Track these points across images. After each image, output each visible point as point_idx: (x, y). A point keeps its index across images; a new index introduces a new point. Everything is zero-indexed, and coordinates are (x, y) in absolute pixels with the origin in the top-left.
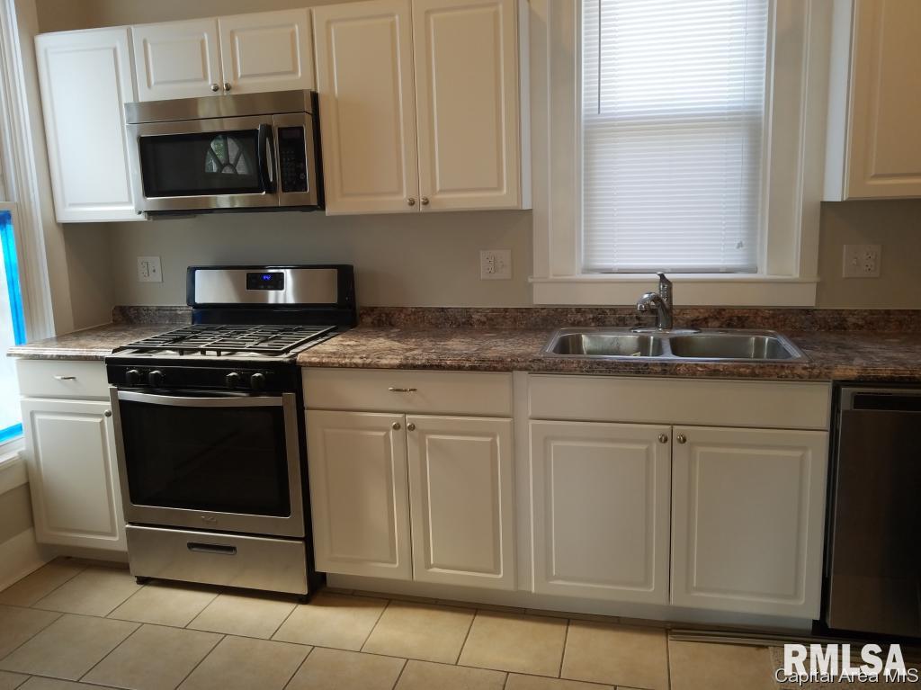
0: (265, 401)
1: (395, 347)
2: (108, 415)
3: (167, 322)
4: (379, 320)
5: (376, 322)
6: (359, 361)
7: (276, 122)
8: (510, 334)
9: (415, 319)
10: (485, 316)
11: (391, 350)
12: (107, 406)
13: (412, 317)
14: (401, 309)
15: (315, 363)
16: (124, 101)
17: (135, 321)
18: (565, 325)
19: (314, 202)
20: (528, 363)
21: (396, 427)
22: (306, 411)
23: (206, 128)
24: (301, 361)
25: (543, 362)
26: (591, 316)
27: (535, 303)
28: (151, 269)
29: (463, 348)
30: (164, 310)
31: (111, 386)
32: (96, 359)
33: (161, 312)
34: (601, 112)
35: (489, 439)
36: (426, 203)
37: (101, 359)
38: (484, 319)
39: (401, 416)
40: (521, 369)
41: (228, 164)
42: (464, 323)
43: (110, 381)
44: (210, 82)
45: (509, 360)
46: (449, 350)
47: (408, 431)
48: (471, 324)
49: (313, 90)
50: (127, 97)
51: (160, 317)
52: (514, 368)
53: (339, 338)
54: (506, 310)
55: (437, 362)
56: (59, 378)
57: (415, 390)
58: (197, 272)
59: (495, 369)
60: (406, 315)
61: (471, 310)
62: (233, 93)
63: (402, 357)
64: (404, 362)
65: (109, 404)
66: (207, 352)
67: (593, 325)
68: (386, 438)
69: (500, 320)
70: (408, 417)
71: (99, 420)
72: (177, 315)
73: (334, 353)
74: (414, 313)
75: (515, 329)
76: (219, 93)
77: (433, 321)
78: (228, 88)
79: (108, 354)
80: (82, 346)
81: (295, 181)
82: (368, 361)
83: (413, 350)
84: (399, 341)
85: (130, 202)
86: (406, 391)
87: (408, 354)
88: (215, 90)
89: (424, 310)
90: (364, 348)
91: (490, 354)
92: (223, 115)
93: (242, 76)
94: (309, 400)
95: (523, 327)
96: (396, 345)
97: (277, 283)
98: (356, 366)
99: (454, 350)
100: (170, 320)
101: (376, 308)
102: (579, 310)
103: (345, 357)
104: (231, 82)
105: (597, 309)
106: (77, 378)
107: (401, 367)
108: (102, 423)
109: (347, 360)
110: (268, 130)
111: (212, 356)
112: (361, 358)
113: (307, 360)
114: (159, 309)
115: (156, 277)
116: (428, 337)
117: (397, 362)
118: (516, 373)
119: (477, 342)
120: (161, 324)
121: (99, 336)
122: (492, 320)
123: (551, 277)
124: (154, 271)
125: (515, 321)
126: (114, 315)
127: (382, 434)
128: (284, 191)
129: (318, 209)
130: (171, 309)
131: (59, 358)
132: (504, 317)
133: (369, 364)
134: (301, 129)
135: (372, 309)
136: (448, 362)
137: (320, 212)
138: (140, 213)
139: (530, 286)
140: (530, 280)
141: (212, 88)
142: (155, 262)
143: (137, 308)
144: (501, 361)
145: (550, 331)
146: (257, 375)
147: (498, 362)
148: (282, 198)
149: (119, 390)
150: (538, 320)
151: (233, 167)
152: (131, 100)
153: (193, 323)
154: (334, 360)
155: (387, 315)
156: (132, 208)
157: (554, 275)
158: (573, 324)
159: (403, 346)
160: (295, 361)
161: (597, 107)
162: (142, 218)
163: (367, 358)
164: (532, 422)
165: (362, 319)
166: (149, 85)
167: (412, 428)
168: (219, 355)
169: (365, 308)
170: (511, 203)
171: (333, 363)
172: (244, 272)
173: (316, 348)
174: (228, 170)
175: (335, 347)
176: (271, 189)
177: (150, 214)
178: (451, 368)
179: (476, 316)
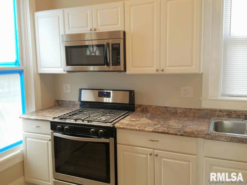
0: (103, 140)
1: (150, 123)
2: (50, 140)
3: (72, 106)
4: (143, 110)
5: (141, 110)
6: (138, 128)
7: (111, 42)
8: (193, 119)
9: (156, 110)
10: (182, 111)
11: (149, 124)
12: (50, 137)
13: (155, 109)
14: (151, 106)
15: (121, 128)
16: (61, 34)
17: (61, 105)
18: (215, 117)
19: (123, 69)
20: (204, 135)
21: (151, 155)
22: (117, 145)
23: (87, 43)
24: (116, 126)
25: (210, 135)
26: (226, 113)
27: (202, 107)
28: (67, 88)
29: (176, 125)
30: (71, 102)
31: (51, 131)
32: (47, 121)
33: (70, 103)
34: (231, 36)
35: (187, 163)
36: (162, 71)
37: (49, 121)
38: (182, 112)
39: (152, 150)
40: (201, 137)
41: (93, 52)
42: (174, 113)
43: (51, 129)
44: (89, 28)
45: (196, 133)
46: (170, 125)
47: (155, 156)
48: (177, 114)
49: (124, 30)
50: (62, 33)
51: (70, 104)
52: (198, 137)
53: (129, 117)
54: (191, 109)
55: (167, 131)
56: (35, 126)
57: (158, 141)
58: (82, 90)
59: (190, 136)
60: (153, 108)
61: (177, 108)
62: (97, 31)
63: (153, 128)
64: (154, 130)
65: (50, 136)
66: (84, 121)
67: (226, 117)
68: (147, 157)
69: (188, 113)
70: (155, 151)
71: (47, 142)
72: (75, 104)
73: (128, 124)
74: (155, 108)
75: (195, 117)
76: (92, 31)
77: (163, 111)
78: (95, 30)
79: (51, 120)
80: (43, 116)
81: (117, 63)
82: (141, 128)
83: (157, 125)
84: (151, 120)
85: (61, 67)
86: (154, 141)
87: (155, 127)
88: (91, 30)
89: (159, 107)
90: (139, 122)
91: (188, 130)
92: (93, 39)
93: (100, 26)
94: (118, 141)
95: (197, 116)
96: (150, 122)
97: (108, 95)
98: (136, 130)
99: (173, 126)
100: (73, 105)
101: (142, 105)
102: (220, 111)
103: (132, 126)
104: (96, 28)
105: (228, 111)
106: (41, 127)
107: (153, 132)
108: (48, 143)
109: (133, 128)
110: (108, 44)
111: (86, 123)
112: (138, 127)
113: (119, 126)
114: (70, 101)
115: (69, 91)
116: (162, 118)
117: (151, 130)
118: (199, 139)
119: (181, 122)
120: (70, 107)
121: (49, 111)
122: (185, 112)
123: (209, 98)
124: (69, 89)
125: (194, 114)
126: (55, 103)
127: (145, 156)
128: (112, 65)
129: (124, 72)
130: (73, 102)
131: (35, 120)
132: (190, 112)
133: (141, 130)
134: (119, 44)
135: (141, 105)
136: (171, 132)
137: (124, 73)
138: (65, 71)
139: (201, 100)
140: (201, 99)
141: (90, 29)
142: (69, 86)
143: (62, 101)
144: (193, 133)
145: (209, 119)
146: (101, 131)
147: (191, 134)
148: (112, 68)
149: (54, 132)
150: (204, 114)
151: (95, 53)
152: (63, 34)
153: (80, 107)
154: (128, 127)
155: (146, 108)
156: (62, 69)
157: (210, 97)
158: (218, 116)
159: (153, 122)
160: (114, 127)
161: (229, 34)
162: (65, 73)
163: (140, 127)
164: (205, 158)
165: (137, 109)
166: (69, 28)
167: (156, 155)
168: (88, 122)
169: (138, 105)
170: (196, 71)
171: (128, 128)
172: (98, 91)
173: (121, 121)
174: (93, 54)
175: (128, 121)
176: (108, 65)
177: (68, 71)
178: (172, 134)
179: (179, 111)
